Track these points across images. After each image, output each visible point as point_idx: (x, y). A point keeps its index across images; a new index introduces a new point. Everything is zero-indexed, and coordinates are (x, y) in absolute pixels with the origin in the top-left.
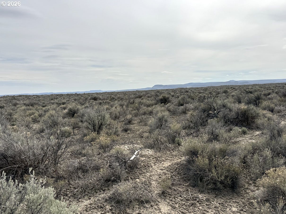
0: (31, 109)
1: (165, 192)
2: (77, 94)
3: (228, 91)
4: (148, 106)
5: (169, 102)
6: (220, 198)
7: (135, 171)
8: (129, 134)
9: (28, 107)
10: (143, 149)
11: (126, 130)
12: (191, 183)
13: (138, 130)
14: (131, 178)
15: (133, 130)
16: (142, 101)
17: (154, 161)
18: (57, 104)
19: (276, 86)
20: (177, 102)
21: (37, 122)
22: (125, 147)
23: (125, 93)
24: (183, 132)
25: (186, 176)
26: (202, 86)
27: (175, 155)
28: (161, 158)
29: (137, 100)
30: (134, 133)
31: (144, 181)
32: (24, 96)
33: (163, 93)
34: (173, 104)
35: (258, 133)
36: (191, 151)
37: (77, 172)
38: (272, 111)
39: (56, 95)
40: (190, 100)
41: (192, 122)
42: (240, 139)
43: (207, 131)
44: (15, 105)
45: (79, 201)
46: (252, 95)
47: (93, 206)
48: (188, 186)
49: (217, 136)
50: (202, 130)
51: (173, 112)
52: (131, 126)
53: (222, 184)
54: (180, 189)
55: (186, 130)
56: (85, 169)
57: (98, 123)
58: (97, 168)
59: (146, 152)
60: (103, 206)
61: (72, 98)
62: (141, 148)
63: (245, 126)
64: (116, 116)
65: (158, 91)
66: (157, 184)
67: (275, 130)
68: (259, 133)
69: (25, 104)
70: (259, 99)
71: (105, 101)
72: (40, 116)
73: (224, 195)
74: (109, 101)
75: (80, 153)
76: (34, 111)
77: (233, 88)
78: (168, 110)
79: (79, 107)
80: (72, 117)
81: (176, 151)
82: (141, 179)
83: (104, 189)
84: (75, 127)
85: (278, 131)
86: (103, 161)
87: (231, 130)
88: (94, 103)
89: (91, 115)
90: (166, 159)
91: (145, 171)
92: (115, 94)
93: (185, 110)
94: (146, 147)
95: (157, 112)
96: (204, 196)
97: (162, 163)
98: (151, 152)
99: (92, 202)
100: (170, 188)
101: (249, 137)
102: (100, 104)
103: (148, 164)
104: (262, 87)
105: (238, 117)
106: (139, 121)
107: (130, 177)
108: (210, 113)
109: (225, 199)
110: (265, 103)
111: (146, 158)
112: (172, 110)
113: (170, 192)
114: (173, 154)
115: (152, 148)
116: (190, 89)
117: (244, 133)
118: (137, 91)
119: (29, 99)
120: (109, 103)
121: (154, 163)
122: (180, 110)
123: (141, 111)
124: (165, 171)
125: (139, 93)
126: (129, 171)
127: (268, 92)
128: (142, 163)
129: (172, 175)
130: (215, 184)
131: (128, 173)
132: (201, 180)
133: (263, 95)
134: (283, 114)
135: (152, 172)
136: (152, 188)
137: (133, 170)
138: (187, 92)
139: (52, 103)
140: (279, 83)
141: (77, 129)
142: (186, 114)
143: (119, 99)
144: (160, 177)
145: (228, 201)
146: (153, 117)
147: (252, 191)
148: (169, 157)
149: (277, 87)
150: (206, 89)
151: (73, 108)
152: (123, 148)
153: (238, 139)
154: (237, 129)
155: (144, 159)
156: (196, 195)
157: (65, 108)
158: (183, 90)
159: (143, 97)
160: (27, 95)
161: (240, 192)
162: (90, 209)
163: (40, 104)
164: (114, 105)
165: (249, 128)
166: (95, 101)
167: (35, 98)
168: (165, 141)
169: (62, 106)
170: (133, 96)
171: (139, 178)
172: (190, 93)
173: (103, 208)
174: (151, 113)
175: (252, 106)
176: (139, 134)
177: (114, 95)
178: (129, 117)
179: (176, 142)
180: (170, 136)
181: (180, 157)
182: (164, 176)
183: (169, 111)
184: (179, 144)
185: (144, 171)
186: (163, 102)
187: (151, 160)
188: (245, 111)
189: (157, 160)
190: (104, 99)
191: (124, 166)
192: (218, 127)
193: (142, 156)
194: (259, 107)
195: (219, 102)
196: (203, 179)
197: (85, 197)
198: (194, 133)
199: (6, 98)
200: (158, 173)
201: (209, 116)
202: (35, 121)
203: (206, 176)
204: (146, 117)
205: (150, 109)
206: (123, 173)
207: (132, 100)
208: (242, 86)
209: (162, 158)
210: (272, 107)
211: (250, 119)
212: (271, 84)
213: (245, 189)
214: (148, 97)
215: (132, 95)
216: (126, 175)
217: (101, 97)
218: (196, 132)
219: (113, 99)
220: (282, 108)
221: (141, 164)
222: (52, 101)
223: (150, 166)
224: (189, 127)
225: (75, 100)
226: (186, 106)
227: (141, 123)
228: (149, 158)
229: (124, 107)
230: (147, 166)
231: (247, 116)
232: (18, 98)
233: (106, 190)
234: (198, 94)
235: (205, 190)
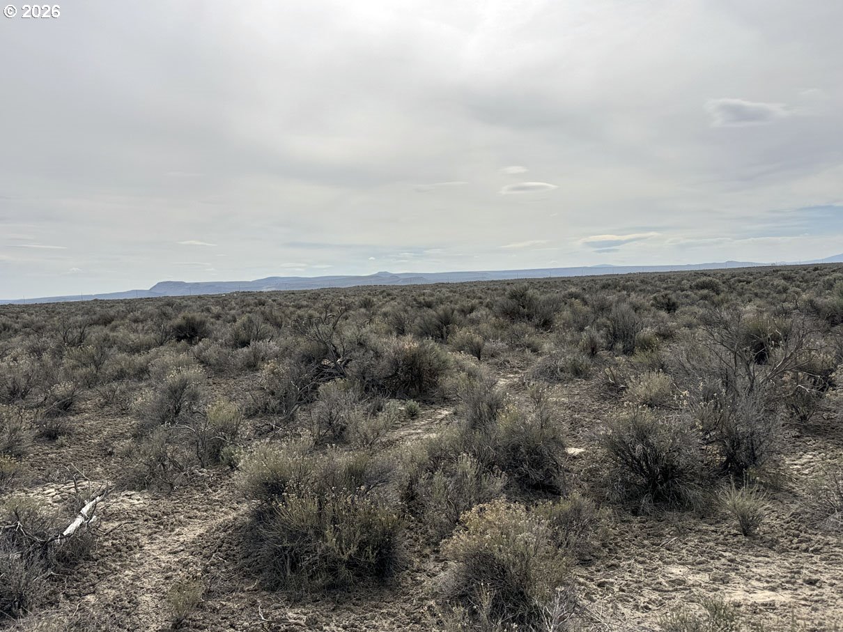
1: (185, 620)
3: (373, 301)
4: (135, 350)
5: (206, 334)
6: (348, 609)
7: (80, 570)
8: (62, 446)
10: (112, 494)
11: (51, 436)
12: (265, 580)
13: (96, 433)
14: (67, 596)
15: (79, 434)
16: (111, 334)
17: (149, 528)
19: (488, 289)
20: (228, 336)
22: (45, 492)
23: (50, 309)
24: (247, 428)
25: (249, 560)
26: (304, 287)
27: (218, 501)
28: (174, 517)
29: (96, 333)
30: (83, 442)
31: (114, 599)
33: (186, 306)
34: (216, 341)
35: (445, 412)
36: (266, 484)
38: (477, 352)
40: (269, 327)
41: (273, 394)
42: (402, 433)
43: (314, 417)
46: (431, 312)
48: (255, 590)
49: (343, 429)
50: (301, 415)
51: (217, 368)
52: (73, 421)
53: (352, 569)
54: (230, 604)
55: (257, 422)
59: (122, 501)
62: (104, 491)
63: (414, 398)
64: (14, 387)
65: (169, 302)
66: (156, 600)
67: (482, 402)
68: (447, 413)
70: (449, 323)
73: (357, 600)
77: (385, 294)
78: (202, 362)
81: (224, 488)
82: (101, 592)
85: (490, 406)
87: (378, 410)
90: (189, 517)
91: (117, 565)
92: (12, 313)
93: (253, 358)
94: (123, 485)
95: (165, 369)
97: (177, 530)
98: (138, 500)
100: (201, 607)
101: (424, 425)
103: (128, 539)
104: (455, 292)
105: (396, 374)
106: (99, 400)
107: (63, 593)
108: (325, 365)
109: (359, 610)
110: (462, 334)
111: (124, 522)
112: (212, 361)
113: (198, 618)
114: (214, 498)
115: (144, 488)
116: (270, 294)
117: (413, 415)
118: (96, 300)
121: (150, 535)
122: (238, 360)
123: (109, 368)
124: (183, 556)
125: (102, 307)
126: (58, 573)
127: (470, 304)
128: (106, 540)
129: (207, 566)
130: (333, 571)
131: (56, 581)
132: (294, 567)
133: (458, 311)
134: (502, 359)
135: (142, 564)
136: (141, 616)
137: (76, 568)
138: (262, 304)
140: (495, 281)
142: (257, 370)
143: (28, 330)
144: (167, 578)
145: (369, 615)
146: (149, 385)
147: (429, 576)
148: (199, 510)
149: (490, 291)
150: (315, 296)
152: (40, 497)
153: (396, 435)
154: (396, 406)
155: (117, 524)
156: (279, 614)
158: (250, 300)
159: (118, 322)
161: (399, 583)
164: (7, 352)
165: (425, 401)
168: (190, 461)
170: (79, 318)
171: (94, 593)
172: (272, 306)
174: (142, 373)
175: (430, 343)
176: (100, 445)
177: (11, 315)
178: (62, 389)
179: (223, 458)
180: (203, 444)
181: (235, 505)
182: (183, 572)
183: (204, 362)
184: (233, 466)
185: (113, 565)
186: (185, 337)
187: (138, 528)
188: (414, 356)
189: (161, 523)
191: (41, 557)
192: (346, 404)
193: (109, 517)
194: (448, 343)
195: (349, 332)
196: (298, 563)
198: (280, 426)
200: (163, 565)
201: (323, 374)
203: (308, 552)
204: (123, 387)
205: (139, 359)
206: (35, 583)
207: (76, 333)
208: (408, 288)
209: (177, 515)
210: (478, 343)
211: (426, 377)
212: (476, 284)
213: (413, 571)
214: (136, 321)
215: (76, 315)
216: (48, 587)
218: (286, 422)
220: (500, 344)
221: (106, 544)
223: (135, 546)
224: (265, 411)
226: (256, 348)
227: (107, 409)
228: (133, 519)
229: (46, 357)
230: (125, 549)
231: (419, 369)
234: (295, 309)
235: (304, 594)
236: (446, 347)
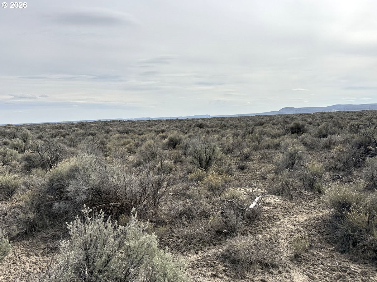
0: (125, 138)
1: (300, 255)
2: (179, 120)
4: (273, 136)
5: (305, 131)
7: (256, 223)
8: (246, 173)
9: (122, 135)
10: (266, 195)
11: (242, 168)
12: (339, 247)
13: (259, 169)
14: (251, 233)
15: (252, 169)
16: (264, 130)
17: (283, 212)
18: (155, 131)
20: (316, 132)
21: (132, 154)
22: (241, 190)
23: (240, 119)
24: (326, 176)
25: (330, 236)
26: (355, 110)
27: (313, 206)
28: (293, 210)
29: (258, 129)
30: (254, 173)
31: (269, 239)
32: (117, 121)
33: (295, 118)
34: (311, 134)
36: (340, 203)
37: (181, 218)
39: (154, 120)
40: (336, 129)
41: (339, 161)
43: (363, 174)
44: (108, 132)
45: (184, 255)
47: (201, 263)
48: (333, 251)
50: (355, 173)
51: (311, 146)
52: (249, 164)
54: (321, 254)
55: (331, 173)
56: (190, 215)
57: (206, 157)
58: (205, 215)
59: (271, 199)
60: (214, 265)
61: (173, 124)
62: (263, 193)
64: (228, 148)
65: (288, 117)
66: (287, 244)
69: (118, 131)
71: (214, 129)
72: (137, 146)
74: (219, 129)
75: (184, 194)
76: (129, 140)
78: (303, 143)
79: (181, 136)
80: (174, 148)
81: (316, 201)
82: (264, 235)
83: (215, 243)
84: (177, 160)
86: (212, 206)
88: (200, 132)
89: (197, 146)
90: (300, 211)
91: (270, 225)
92: (226, 120)
93: (328, 143)
94: (271, 192)
95: (287, 145)
97: (295, 216)
98: (277, 200)
99: (200, 258)
100: (307, 251)
102: (208, 132)
103: (274, 215)
106: (260, 156)
107: (249, 231)
108: (369, 149)
111: (272, 208)
112: (308, 143)
113: (306, 256)
114: (311, 205)
115: (280, 195)
116: (336, 113)
118: (257, 116)
119: (124, 125)
120: (219, 132)
121: (283, 215)
122: (321, 143)
123: (264, 143)
124: (299, 227)
125: (259, 118)
126: (247, 222)
128: (265, 214)
129: (310, 234)
131: (246, 226)
132: (354, 245)
135: (280, 227)
136: (281, 249)
137: (254, 222)
138: (332, 117)
139: (149, 130)
141: (179, 163)
142: (331, 149)
143: (232, 127)
144: (291, 235)
146: (281, 152)
148: (305, 209)
150: (361, 114)
151: (175, 137)
152: (239, 192)
155: (269, 208)
157: (164, 137)
158: (326, 116)
159: (266, 125)
160: (121, 120)
162: (198, 267)
163: (136, 132)
164: (226, 135)
166: (201, 129)
167: (130, 124)
168: (299, 187)
169: (161, 134)
170: (251, 123)
171: (261, 234)
172: (337, 119)
173: (214, 267)
174: (277, 146)
176: (260, 174)
177: (225, 121)
178: (246, 150)
179: (315, 188)
180: (306, 180)
181: (322, 210)
182: (298, 234)
183: (305, 144)
184: (320, 192)
185: (268, 225)
186: (295, 132)
187: (278, 211)
189: (288, 211)
190: (212, 127)
191: (241, 215)
193: (265, 204)
196: (357, 243)
197: (191, 250)
198: (344, 177)
199: (98, 124)
200: (289, 229)
201: (368, 153)
202: (131, 152)
203: (362, 239)
204: (269, 152)
205: (276, 140)
206: (239, 224)
207: (250, 129)
209: (295, 209)
214: (273, 124)
215: (249, 122)
216: (244, 228)
217: (208, 123)
218: (347, 175)
219: (224, 127)
221: (265, 215)
222: (150, 128)
223: (277, 219)
224: (335, 169)
225: (176, 128)
226: (330, 138)
227: (262, 160)
228: (276, 207)
229: (239, 137)
230: (273, 219)
232: (111, 123)
233: (217, 244)
234: (350, 120)
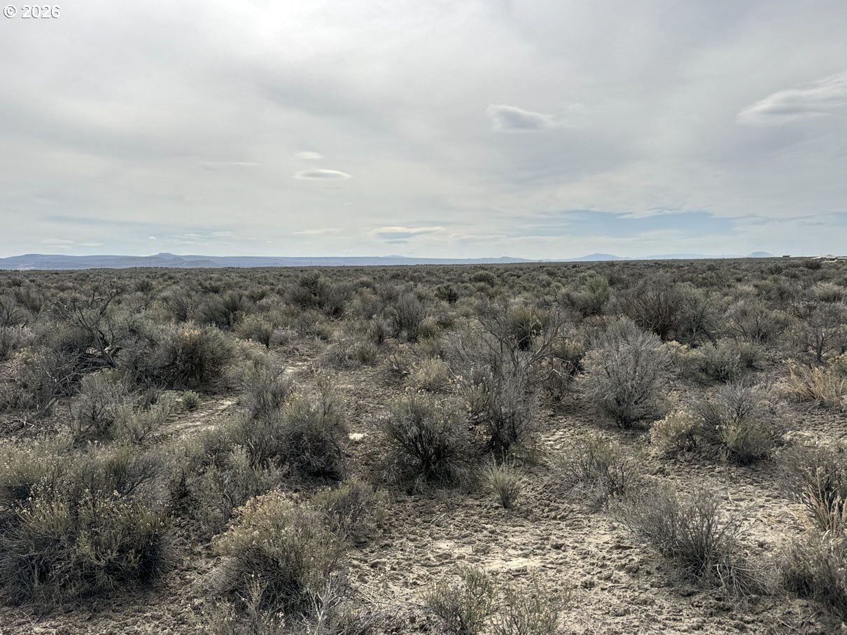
3: (152, 284)
6: (106, 617)
12: (7, 594)
19: (281, 275)
26: (71, 267)
35: (228, 403)
36: (10, 488)
38: (265, 340)
40: (24, 311)
41: (25, 386)
42: (178, 426)
43: (75, 412)
46: (217, 297)
49: (109, 424)
50: (58, 409)
53: (112, 574)
55: (5, 417)
63: (193, 388)
67: (267, 392)
68: (229, 403)
70: (236, 310)
73: (117, 606)
77: (166, 277)
85: (274, 395)
87: (152, 403)
93: (2, 346)
96: (51, 625)
101: (204, 417)
104: (245, 277)
105: (174, 363)
108: (90, 354)
109: (120, 616)
110: (248, 321)
116: (28, 274)
117: (191, 406)
127: (260, 291)
130: (90, 577)
132: (43, 577)
133: (247, 297)
134: (291, 347)
138: (17, 284)
140: (288, 268)
142: (6, 360)
145: (130, 620)
147: (199, 574)
149: (282, 278)
150: (82, 277)
153: (171, 428)
154: (172, 398)
156: (24, 631)
158: (3, 279)
161: (167, 584)
165: (206, 391)
172: (29, 287)
175: (214, 331)
188: (195, 344)
192: (113, 397)
194: (233, 331)
195: (121, 317)
196: (48, 573)
198: (32, 423)
201: (88, 364)
203: (60, 559)
208: (193, 272)
210: (266, 330)
211: (208, 366)
212: (268, 270)
213: (182, 570)
218: (40, 417)
220: (290, 332)
224: (15, 406)
226: (5, 334)
231: (200, 359)
234: (57, 291)
235: (55, 605)
236: (232, 335)
